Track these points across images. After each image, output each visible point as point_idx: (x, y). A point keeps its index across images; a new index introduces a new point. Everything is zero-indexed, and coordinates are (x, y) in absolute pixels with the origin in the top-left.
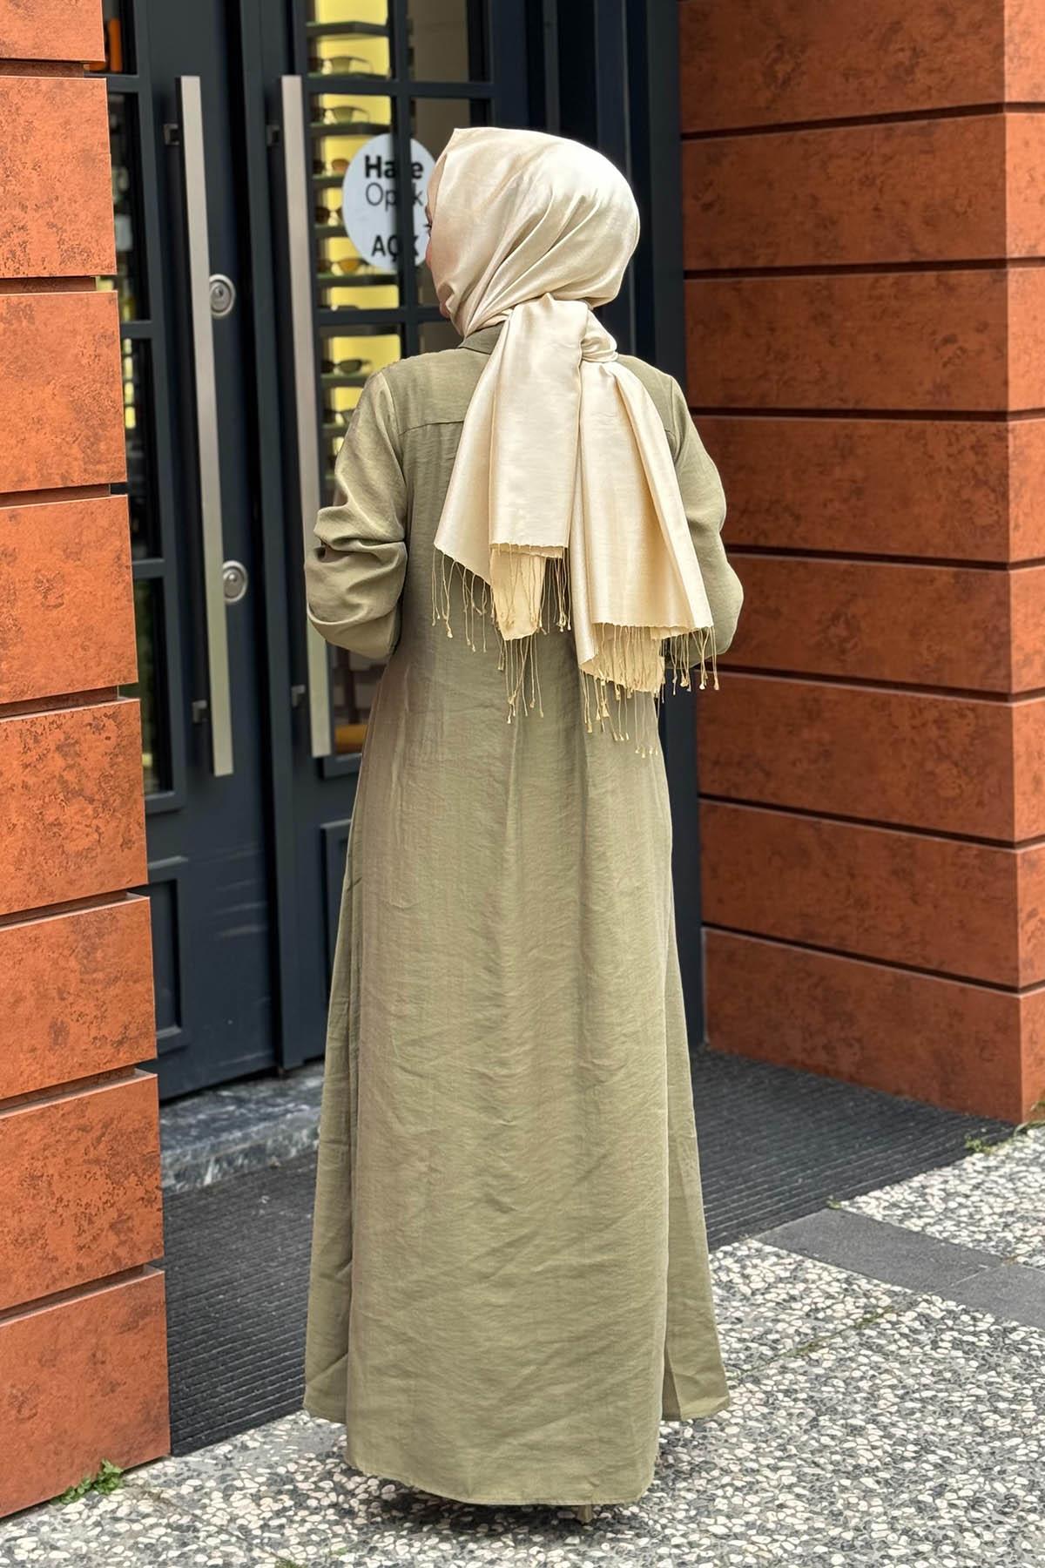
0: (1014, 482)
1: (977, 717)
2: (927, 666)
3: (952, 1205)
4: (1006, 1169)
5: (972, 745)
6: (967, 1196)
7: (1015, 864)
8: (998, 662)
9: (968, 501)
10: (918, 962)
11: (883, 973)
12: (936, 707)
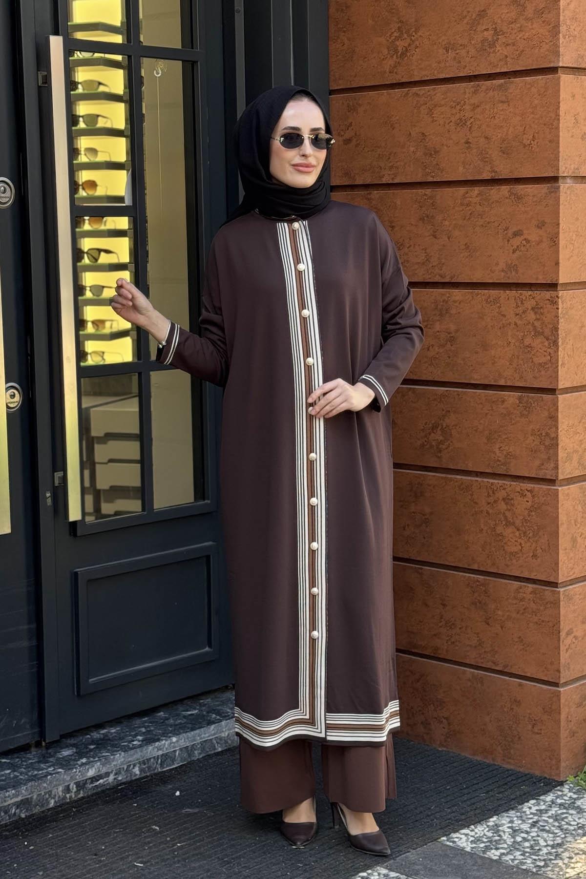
0: (562, 333)
1: (533, 496)
2: (500, 461)
3: (519, 839)
4: (553, 811)
5: (529, 516)
6: (527, 833)
7: (559, 599)
8: (549, 459)
9: (529, 346)
10: (489, 665)
11: (464, 672)
12: (504, 489)
